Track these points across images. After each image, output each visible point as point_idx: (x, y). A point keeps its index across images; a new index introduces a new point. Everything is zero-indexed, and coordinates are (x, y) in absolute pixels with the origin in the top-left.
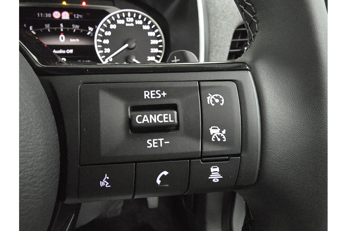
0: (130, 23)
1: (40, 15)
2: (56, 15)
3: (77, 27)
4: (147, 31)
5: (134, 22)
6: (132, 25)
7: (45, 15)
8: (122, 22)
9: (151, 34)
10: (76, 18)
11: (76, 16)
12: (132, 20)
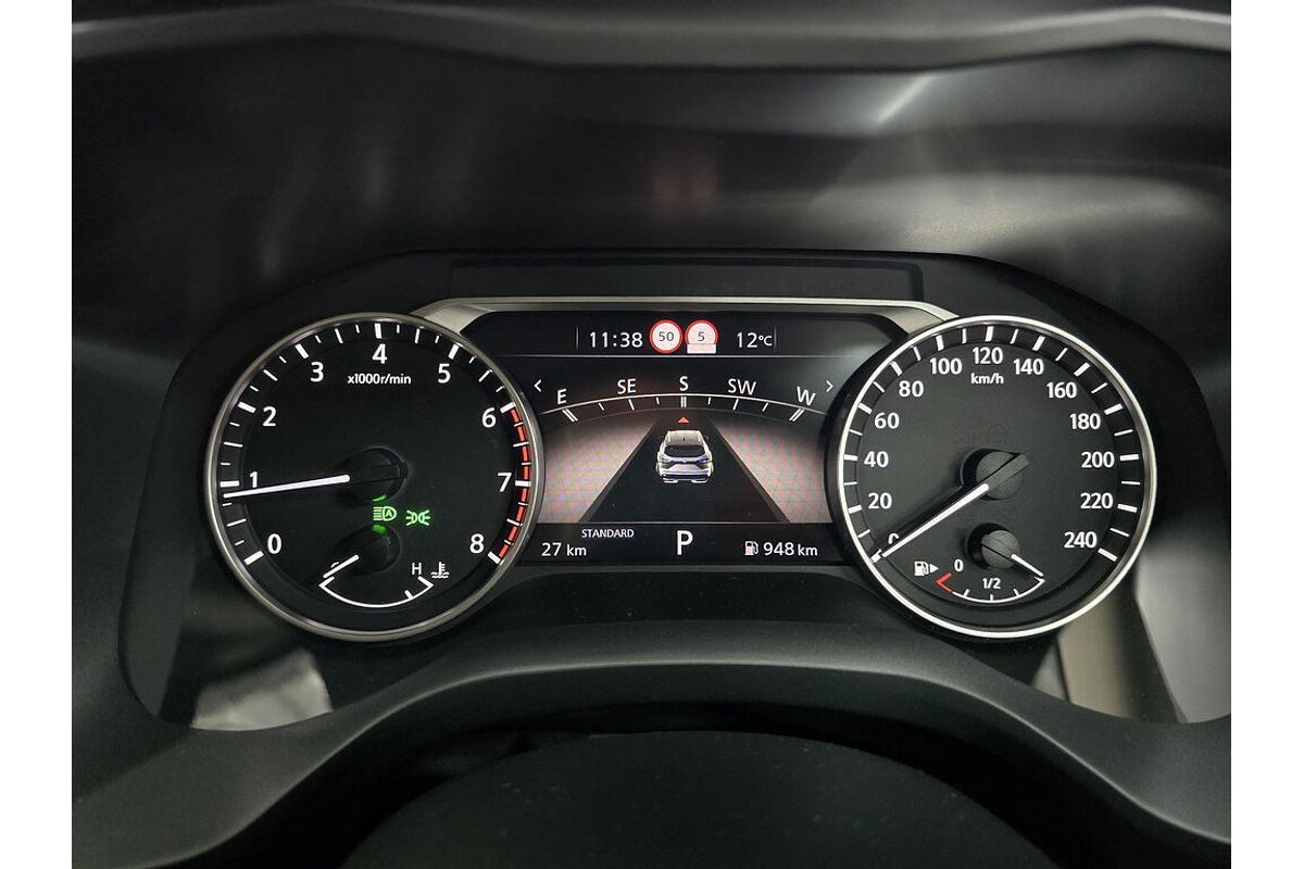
0: (989, 369)
1: (600, 339)
2: (665, 337)
3: (748, 387)
4: (1068, 406)
5: (1006, 368)
6: (998, 378)
7: (620, 340)
8: (953, 366)
9: (1086, 421)
10: (745, 350)
12: (997, 355)
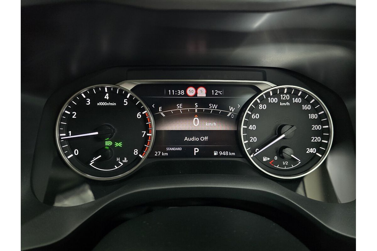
0: (285, 101)
1: (172, 92)
2: (191, 91)
3: (215, 106)
5: (290, 101)
6: (288, 104)
7: (177, 93)
8: (275, 100)
10: (214, 95)
11: (215, 92)
12: (288, 97)
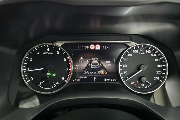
0: (142, 52)
1: (82, 47)
2: (92, 47)
4: (154, 58)
5: (145, 52)
7: (85, 47)
8: (137, 51)
9: (157, 60)
11: (105, 47)
